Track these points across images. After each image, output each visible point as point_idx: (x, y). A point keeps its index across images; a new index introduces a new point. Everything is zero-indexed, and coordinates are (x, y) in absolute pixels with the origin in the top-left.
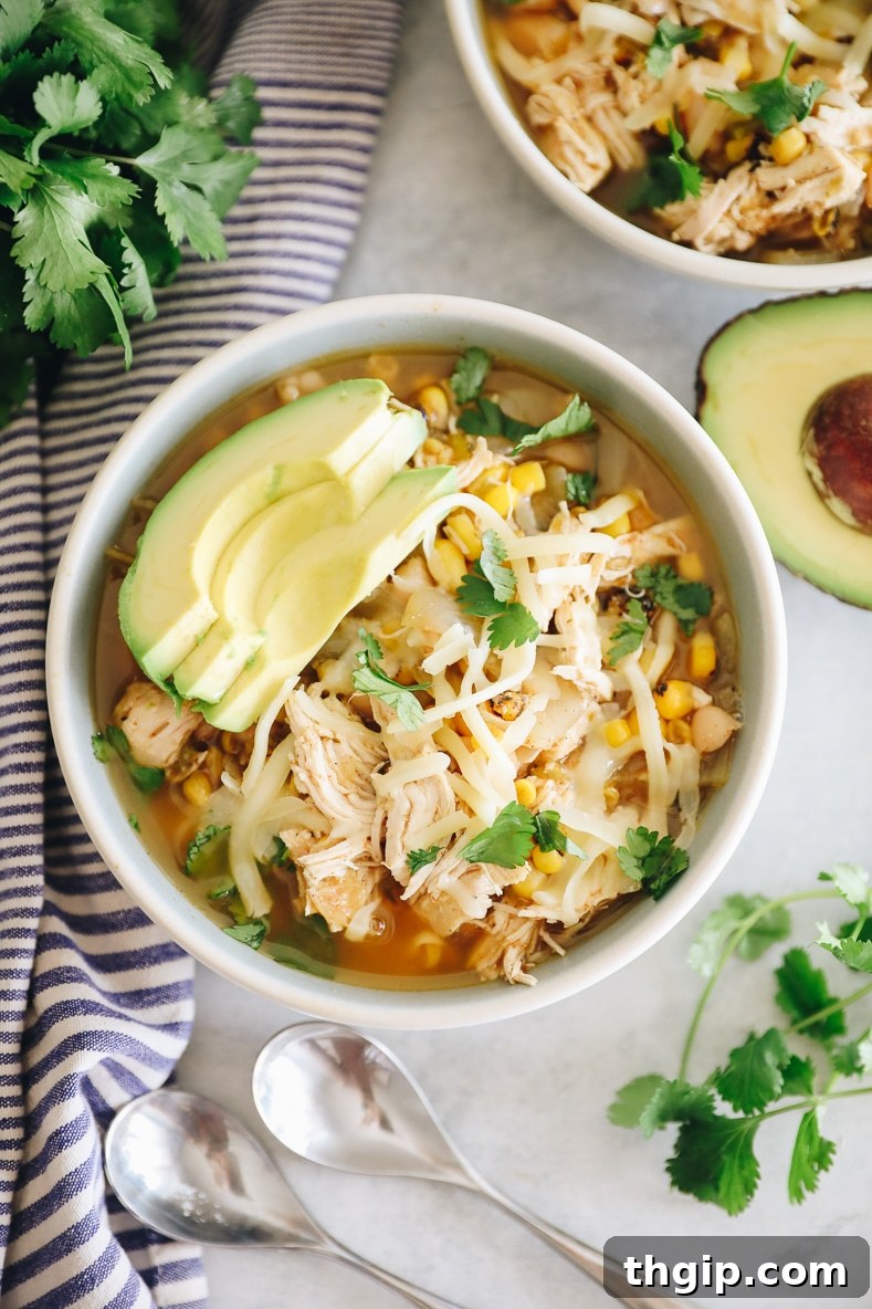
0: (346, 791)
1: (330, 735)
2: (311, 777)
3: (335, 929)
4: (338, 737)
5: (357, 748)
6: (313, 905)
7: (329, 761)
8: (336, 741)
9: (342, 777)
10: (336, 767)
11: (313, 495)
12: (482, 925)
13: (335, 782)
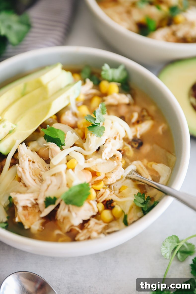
0: (34, 178)
1: (31, 159)
2: (23, 170)
3: (26, 227)
4: (34, 161)
5: (40, 166)
6: (19, 218)
7: (30, 168)
8: (33, 162)
9: (34, 174)
10: (32, 170)
11: (36, 92)
12: (78, 229)
13: (31, 174)
